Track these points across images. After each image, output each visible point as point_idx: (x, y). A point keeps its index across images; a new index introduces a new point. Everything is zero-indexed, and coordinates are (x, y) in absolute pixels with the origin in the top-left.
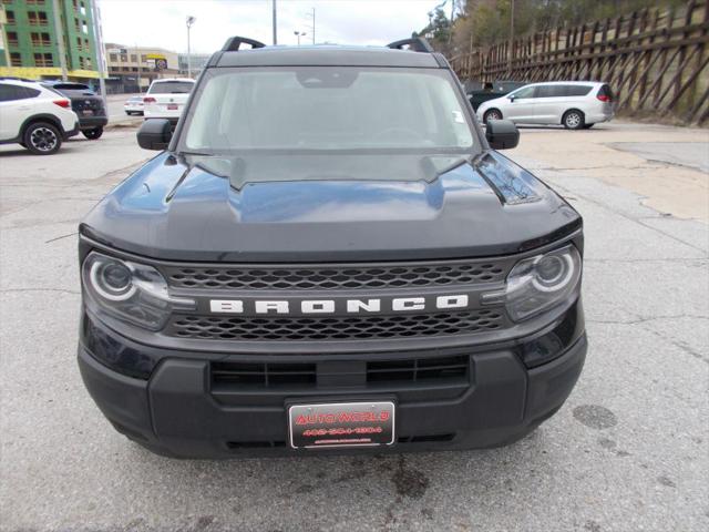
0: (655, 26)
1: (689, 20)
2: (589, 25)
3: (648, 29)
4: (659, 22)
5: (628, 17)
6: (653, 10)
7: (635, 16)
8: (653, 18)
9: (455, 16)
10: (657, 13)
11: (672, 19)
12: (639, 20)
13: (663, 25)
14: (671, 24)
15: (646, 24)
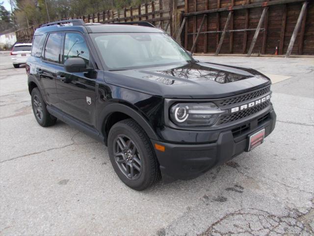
0: (113, 17)
1: (125, 16)
2: (85, 16)
3: (111, 18)
4: (114, 16)
5: (101, 13)
6: (111, 11)
7: (104, 13)
8: (111, 14)
9: (14, 10)
10: (113, 12)
11: (119, 15)
12: (106, 15)
13: (116, 17)
14: (119, 17)
15: (109, 16)
